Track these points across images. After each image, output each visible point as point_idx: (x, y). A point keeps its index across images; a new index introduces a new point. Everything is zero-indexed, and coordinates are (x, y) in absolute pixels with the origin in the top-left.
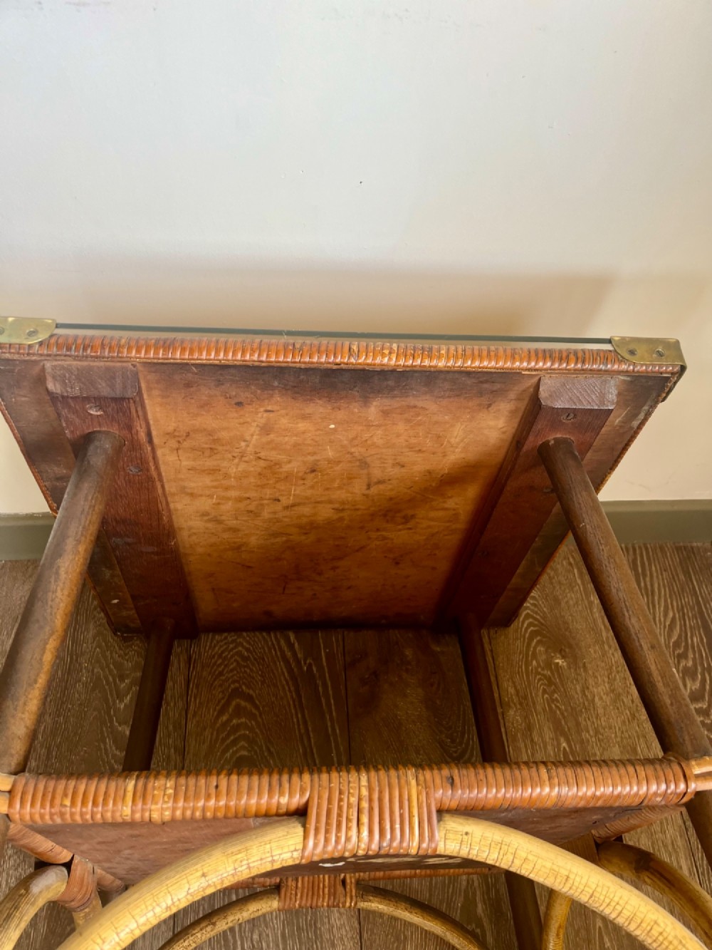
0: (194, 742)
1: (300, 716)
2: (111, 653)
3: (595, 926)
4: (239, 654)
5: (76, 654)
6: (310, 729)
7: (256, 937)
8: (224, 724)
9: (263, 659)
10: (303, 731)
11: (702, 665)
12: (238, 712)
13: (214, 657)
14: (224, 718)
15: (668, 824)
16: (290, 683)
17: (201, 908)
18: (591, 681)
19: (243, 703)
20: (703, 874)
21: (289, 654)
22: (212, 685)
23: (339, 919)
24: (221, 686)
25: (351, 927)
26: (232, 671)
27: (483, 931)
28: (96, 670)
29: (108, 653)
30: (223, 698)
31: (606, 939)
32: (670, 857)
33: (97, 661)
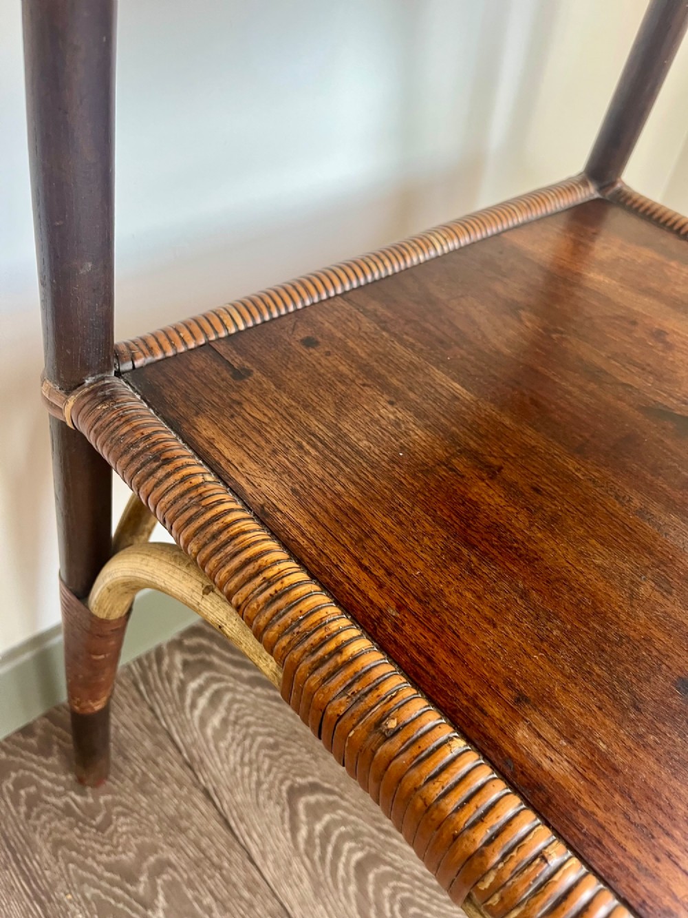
0: (288, 889)
2: (94, 858)
4: (263, 746)
5: (45, 893)
8: (309, 840)
9: (296, 733)
12: (315, 812)
13: (235, 770)
14: (303, 832)
19: (312, 799)
22: (258, 804)
24: (270, 798)
26: (269, 770)
28: (88, 895)
29: (89, 861)
30: (283, 810)
33: (82, 881)
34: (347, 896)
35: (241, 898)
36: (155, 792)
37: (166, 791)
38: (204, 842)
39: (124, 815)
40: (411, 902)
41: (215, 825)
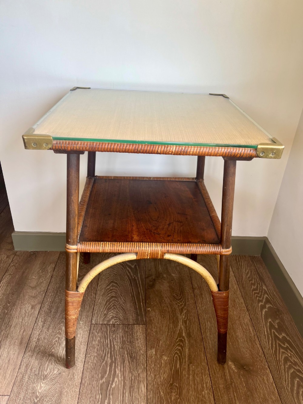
0: (99, 292)
1: (131, 288)
4: (114, 274)
6: (134, 291)
7: (114, 336)
8: (108, 289)
9: (121, 275)
10: (131, 291)
11: (257, 282)
12: (113, 286)
14: (108, 287)
15: (245, 318)
16: (129, 281)
17: (98, 328)
19: (114, 284)
20: (257, 331)
21: (129, 274)
22: (105, 280)
23: (140, 334)
24: (108, 280)
25: (143, 336)
26: (112, 277)
27: (185, 340)
30: (108, 283)
32: (246, 326)
34: (107, 298)
35: (92, 288)
39: (86, 269)
40: (116, 306)
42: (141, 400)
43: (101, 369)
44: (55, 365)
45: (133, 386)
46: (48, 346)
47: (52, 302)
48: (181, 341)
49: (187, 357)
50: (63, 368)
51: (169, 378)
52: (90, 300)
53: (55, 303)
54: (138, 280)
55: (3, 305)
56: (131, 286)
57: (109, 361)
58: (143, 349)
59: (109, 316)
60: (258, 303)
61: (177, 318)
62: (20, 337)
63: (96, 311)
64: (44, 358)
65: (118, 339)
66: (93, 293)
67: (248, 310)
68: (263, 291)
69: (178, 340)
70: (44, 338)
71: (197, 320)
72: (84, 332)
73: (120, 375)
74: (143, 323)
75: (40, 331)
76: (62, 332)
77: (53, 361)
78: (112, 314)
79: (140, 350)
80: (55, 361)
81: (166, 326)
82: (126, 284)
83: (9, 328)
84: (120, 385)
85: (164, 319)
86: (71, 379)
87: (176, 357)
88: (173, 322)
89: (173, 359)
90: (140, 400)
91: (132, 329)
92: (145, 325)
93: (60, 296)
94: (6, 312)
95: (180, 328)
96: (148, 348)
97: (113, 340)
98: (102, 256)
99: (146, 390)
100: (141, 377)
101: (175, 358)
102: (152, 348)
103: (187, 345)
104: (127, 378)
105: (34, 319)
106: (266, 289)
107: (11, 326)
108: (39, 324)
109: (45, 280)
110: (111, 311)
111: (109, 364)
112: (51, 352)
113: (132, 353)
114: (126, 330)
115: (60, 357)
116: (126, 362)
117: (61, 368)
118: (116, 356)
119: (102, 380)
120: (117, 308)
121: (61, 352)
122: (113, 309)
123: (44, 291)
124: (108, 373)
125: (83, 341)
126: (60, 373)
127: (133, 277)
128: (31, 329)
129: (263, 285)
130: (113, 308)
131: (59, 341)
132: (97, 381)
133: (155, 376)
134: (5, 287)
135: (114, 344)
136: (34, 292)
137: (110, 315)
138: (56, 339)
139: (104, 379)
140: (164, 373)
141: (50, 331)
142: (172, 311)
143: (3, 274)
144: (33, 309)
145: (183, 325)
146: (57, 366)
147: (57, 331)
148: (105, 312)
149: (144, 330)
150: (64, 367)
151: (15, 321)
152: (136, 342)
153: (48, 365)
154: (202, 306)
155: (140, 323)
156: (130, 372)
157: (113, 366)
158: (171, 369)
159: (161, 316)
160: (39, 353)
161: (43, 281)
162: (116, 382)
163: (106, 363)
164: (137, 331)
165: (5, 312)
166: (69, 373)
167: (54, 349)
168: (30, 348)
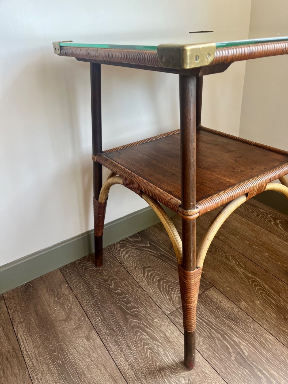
0: (142, 283)
1: (167, 264)
2: (99, 278)
3: (279, 264)
4: (138, 260)
5: (88, 283)
8: (147, 276)
9: (146, 258)
10: (171, 266)
11: (254, 210)
12: (149, 271)
13: (131, 264)
14: (146, 274)
15: (275, 238)
16: (158, 259)
17: (178, 315)
18: (233, 223)
19: (149, 269)
21: (152, 254)
22: (136, 270)
23: (217, 296)
24: (139, 269)
25: (222, 296)
26: (139, 264)
27: (255, 279)
28: (97, 284)
29: (98, 278)
30: (142, 271)
31: (284, 265)
33: (96, 281)
34: (156, 285)
35: (131, 284)
36: (113, 267)
37: (115, 267)
38: (123, 276)
39: (106, 271)
40: (171, 286)
41: (126, 273)
42: (280, 348)
43: (220, 347)
44: (176, 375)
45: (261, 342)
46: (148, 363)
47: (104, 319)
48: (253, 281)
49: (271, 290)
50: (186, 374)
51: (278, 315)
52: (141, 295)
53: (109, 320)
54: (165, 254)
55: (48, 358)
56: (165, 262)
57: (220, 336)
58: (234, 306)
59: (175, 299)
60: (271, 223)
61: (231, 267)
62: (107, 376)
63: (159, 301)
64: (157, 379)
65: (204, 312)
66: (137, 288)
67: (270, 232)
68: (264, 213)
69: (251, 283)
70: (136, 359)
71: (246, 259)
72: (168, 327)
73: (240, 341)
74: (210, 287)
75: (123, 355)
76: (146, 341)
77: (170, 374)
78: (175, 295)
79: (232, 309)
80: (171, 372)
81: (230, 277)
82: (159, 263)
83: (83, 376)
84: (251, 349)
85: (222, 272)
86: (205, 377)
87: (264, 296)
88: (232, 272)
89: (265, 299)
90: (278, 348)
91: (207, 297)
92: (214, 287)
93: (107, 309)
94: (61, 362)
95: (242, 272)
96: (237, 304)
97: (202, 316)
98: (109, 251)
99: (273, 337)
100: (258, 330)
101: (265, 298)
102: (239, 301)
103: (261, 282)
104: (249, 339)
105: (103, 348)
106: (263, 211)
107: (83, 372)
108: (114, 349)
109: (72, 305)
110: (171, 293)
111: (222, 339)
112: (158, 368)
113: (229, 316)
114: (203, 300)
115: (171, 365)
116: (233, 326)
117: (185, 375)
118: (220, 327)
119: (232, 356)
120: (175, 287)
121: (167, 359)
122: (172, 290)
123: (82, 315)
124: (229, 346)
125: (176, 336)
126: (189, 379)
127: (159, 254)
128: (111, 360)
129: (260, 209)
130: (170, 290)
131: (153, 351)
132: (229, 360)
133: (267, 321)
134: (30, 339)
135: (206, 318)
136: (72, 324)
137: (175, 297)
138: (149, 352)
139: (233, 354)
140: (271, 314)
141: (133, 348)
142: (221, 263)
143: (11, 327)
144: (89, 340)
145: (241, 269)
146: (178, 375)
147: (141, 344)
148: (168, 297)
149: (217, 291)
150: (187, 371)
151: (82, 366)
152: (223, 305)
153: (169, 382)
154: (238, 247)
155: (207, 288)
156: (245, 332)
157: (227, 337)
158: (272, 308)
159: (217, 272)
160: (147, 377)
161: (71, 307)
162: (245, 349)
163: (219, 340)
164: (213, 296)
165: (59, 364)
166: (197, 373)
167: (157, 362)
168: (131, 380)
